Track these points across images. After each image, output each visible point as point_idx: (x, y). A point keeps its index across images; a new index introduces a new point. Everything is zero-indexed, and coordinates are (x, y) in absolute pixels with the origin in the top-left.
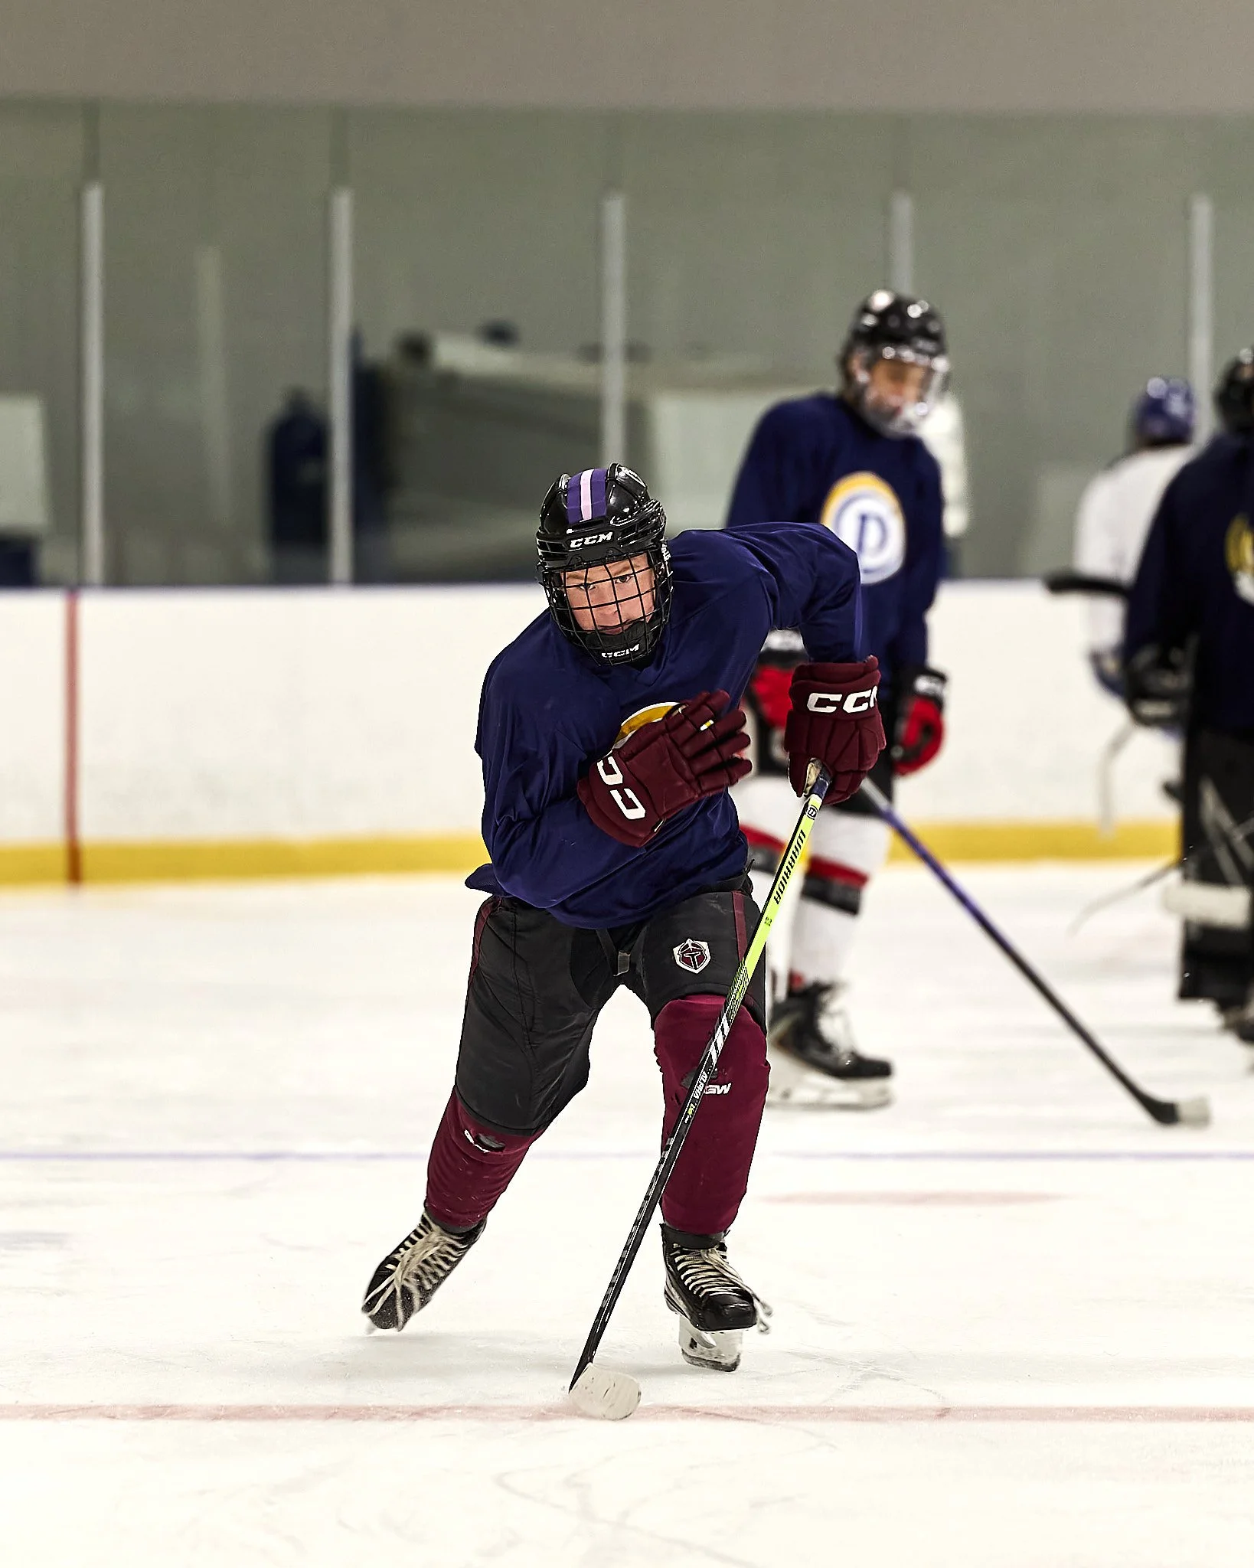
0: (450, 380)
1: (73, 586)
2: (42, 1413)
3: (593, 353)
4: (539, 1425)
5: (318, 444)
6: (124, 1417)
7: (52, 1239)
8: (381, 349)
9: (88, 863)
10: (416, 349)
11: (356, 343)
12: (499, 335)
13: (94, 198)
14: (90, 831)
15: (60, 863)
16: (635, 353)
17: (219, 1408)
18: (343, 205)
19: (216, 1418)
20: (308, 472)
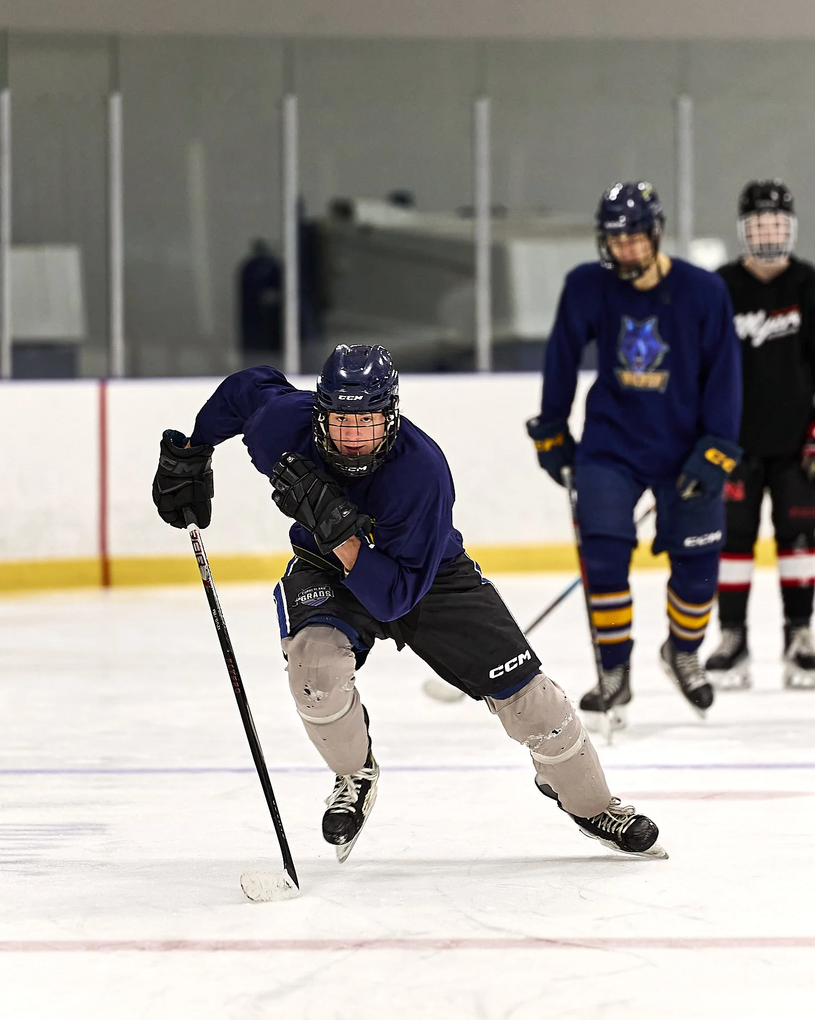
0: (367, 230)
1: (104, 377)
2: (92, 946)
3: (469, 212)
4: (445, 952)
5: (275, 278)
6: (151, 949)
7: (97, 828)
8: (318, 210)
9: (115, 572)
10: (343, 210)
11: (301, 207)
12: (401, 200)
13: (116, 102)
14: (116, 550)
15: (96, 571)
16: (498, 211)
17: (218, 942)
18: (291, 105)
19: (216, 949)
20: (268, 297)
